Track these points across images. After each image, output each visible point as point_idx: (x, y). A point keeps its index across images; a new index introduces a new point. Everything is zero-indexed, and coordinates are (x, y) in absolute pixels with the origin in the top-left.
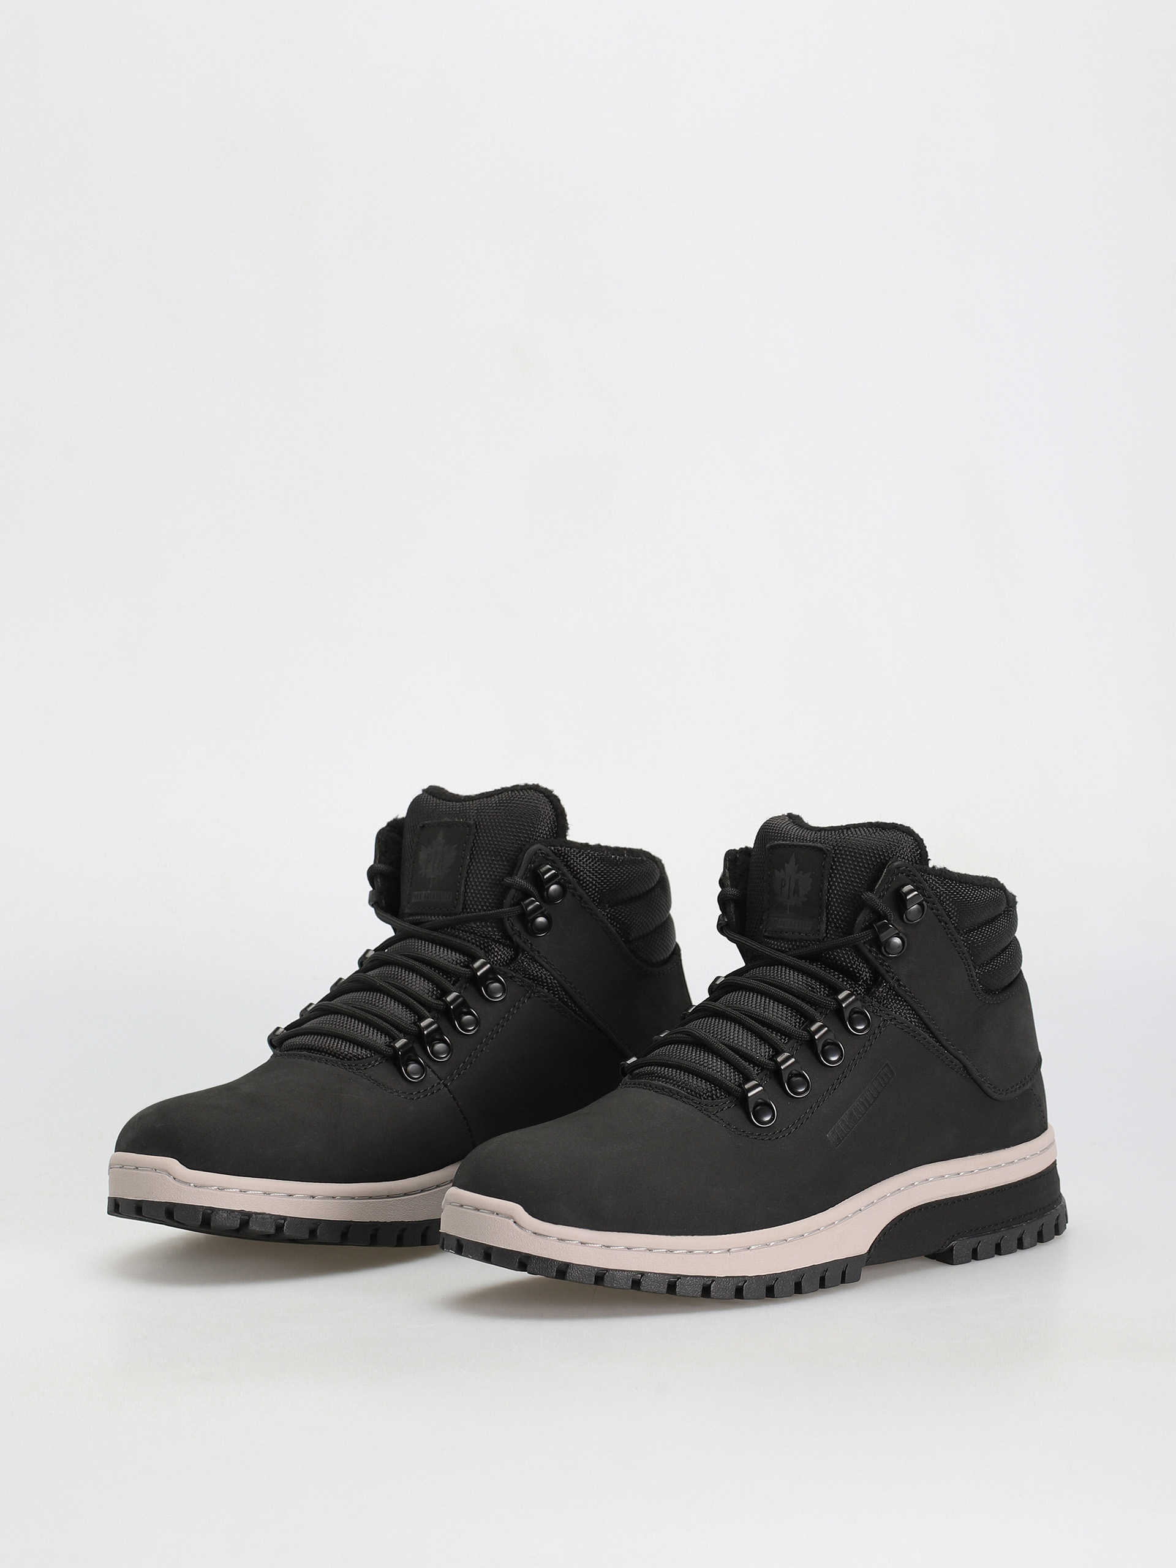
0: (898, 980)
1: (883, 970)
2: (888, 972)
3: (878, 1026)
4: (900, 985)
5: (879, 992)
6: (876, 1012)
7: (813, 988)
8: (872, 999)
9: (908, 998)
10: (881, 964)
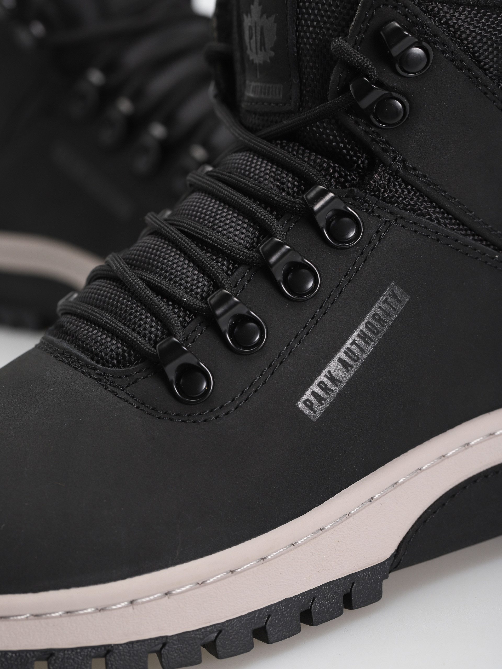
0: (403, 161)
1: (378, 148)
2: (385, 151)
3: (375, 230)
4: (405, 167)
5: (375, 182)
6: (373, 212)
7: (283, 183)
8: (366, 192)
9: (421, 185)
10: (373, 140)
